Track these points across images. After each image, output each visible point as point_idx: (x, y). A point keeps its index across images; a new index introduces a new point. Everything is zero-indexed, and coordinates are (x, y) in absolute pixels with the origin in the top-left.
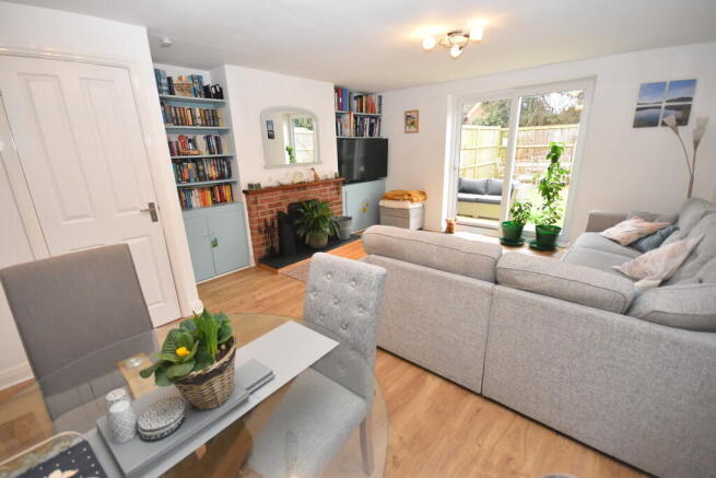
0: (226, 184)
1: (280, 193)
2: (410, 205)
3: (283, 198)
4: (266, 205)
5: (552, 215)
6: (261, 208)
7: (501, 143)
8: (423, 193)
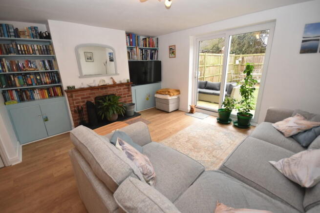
0: (57, 86)
1: (89, 91)
2: (169, 97)
3: (92, 94)
4: (80, 98)
5: (248, 107)
6: (76, 99)
7: (235, 62)
8: (178, 91)
